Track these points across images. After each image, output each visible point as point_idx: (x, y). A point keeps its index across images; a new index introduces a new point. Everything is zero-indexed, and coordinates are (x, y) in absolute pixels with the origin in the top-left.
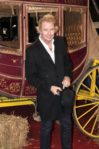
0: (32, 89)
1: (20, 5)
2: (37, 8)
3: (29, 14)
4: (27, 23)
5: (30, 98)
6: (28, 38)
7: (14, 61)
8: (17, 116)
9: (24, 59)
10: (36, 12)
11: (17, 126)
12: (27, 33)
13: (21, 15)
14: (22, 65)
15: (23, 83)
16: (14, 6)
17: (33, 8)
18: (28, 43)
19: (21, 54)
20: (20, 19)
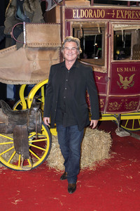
0: (116, 106)
1: (106, 23)
2: (123, 26)
3: (115, 32)
4: (112, 41)
5: (113, 113)
6: (112, 56)
7: (99, 78)
8: (100, 130)
9: (109, 76)
10: (122, 30)
11: (100, 139)
12: (112, 50)
13: (106, 33)
14: (106, 82)
15: (107, 99)
16: (100, 25)
17: (119, 26)
18: (113, 61)
19: (105, 72)
20: (106, 37)
